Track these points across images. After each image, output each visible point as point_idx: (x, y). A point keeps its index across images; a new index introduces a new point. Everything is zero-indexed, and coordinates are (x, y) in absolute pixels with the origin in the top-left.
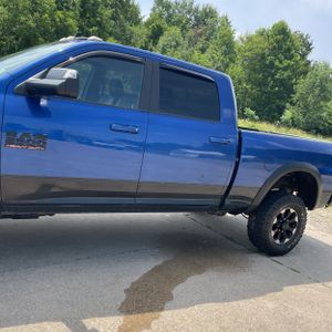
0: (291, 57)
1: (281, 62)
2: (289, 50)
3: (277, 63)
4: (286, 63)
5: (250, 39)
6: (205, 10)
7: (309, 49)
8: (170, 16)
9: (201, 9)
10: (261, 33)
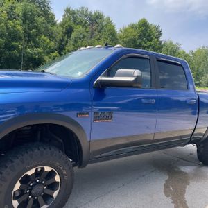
0: (151, 40)
1: (146, 43)
2: (149, 35)
3: (143, 44)
4: (149, 43)
5: (126, 30)
6: (95, 14)
7: (160, 34)
8: (75, 19)
9: (93, 13)
10: (132, 26)
